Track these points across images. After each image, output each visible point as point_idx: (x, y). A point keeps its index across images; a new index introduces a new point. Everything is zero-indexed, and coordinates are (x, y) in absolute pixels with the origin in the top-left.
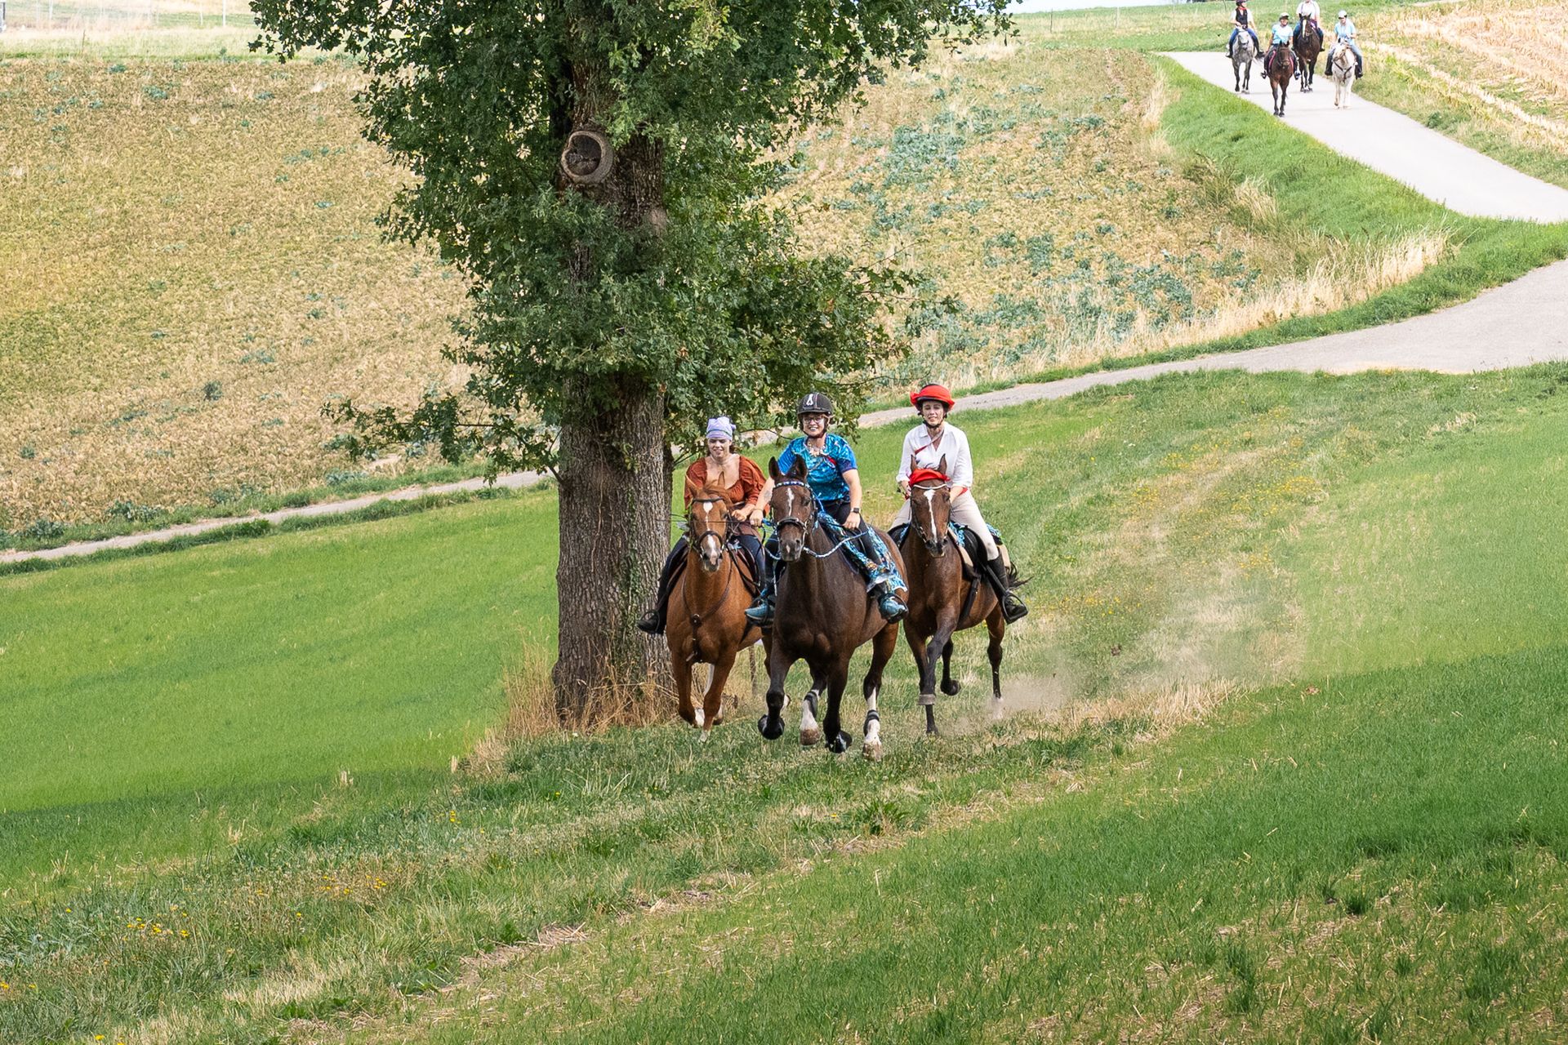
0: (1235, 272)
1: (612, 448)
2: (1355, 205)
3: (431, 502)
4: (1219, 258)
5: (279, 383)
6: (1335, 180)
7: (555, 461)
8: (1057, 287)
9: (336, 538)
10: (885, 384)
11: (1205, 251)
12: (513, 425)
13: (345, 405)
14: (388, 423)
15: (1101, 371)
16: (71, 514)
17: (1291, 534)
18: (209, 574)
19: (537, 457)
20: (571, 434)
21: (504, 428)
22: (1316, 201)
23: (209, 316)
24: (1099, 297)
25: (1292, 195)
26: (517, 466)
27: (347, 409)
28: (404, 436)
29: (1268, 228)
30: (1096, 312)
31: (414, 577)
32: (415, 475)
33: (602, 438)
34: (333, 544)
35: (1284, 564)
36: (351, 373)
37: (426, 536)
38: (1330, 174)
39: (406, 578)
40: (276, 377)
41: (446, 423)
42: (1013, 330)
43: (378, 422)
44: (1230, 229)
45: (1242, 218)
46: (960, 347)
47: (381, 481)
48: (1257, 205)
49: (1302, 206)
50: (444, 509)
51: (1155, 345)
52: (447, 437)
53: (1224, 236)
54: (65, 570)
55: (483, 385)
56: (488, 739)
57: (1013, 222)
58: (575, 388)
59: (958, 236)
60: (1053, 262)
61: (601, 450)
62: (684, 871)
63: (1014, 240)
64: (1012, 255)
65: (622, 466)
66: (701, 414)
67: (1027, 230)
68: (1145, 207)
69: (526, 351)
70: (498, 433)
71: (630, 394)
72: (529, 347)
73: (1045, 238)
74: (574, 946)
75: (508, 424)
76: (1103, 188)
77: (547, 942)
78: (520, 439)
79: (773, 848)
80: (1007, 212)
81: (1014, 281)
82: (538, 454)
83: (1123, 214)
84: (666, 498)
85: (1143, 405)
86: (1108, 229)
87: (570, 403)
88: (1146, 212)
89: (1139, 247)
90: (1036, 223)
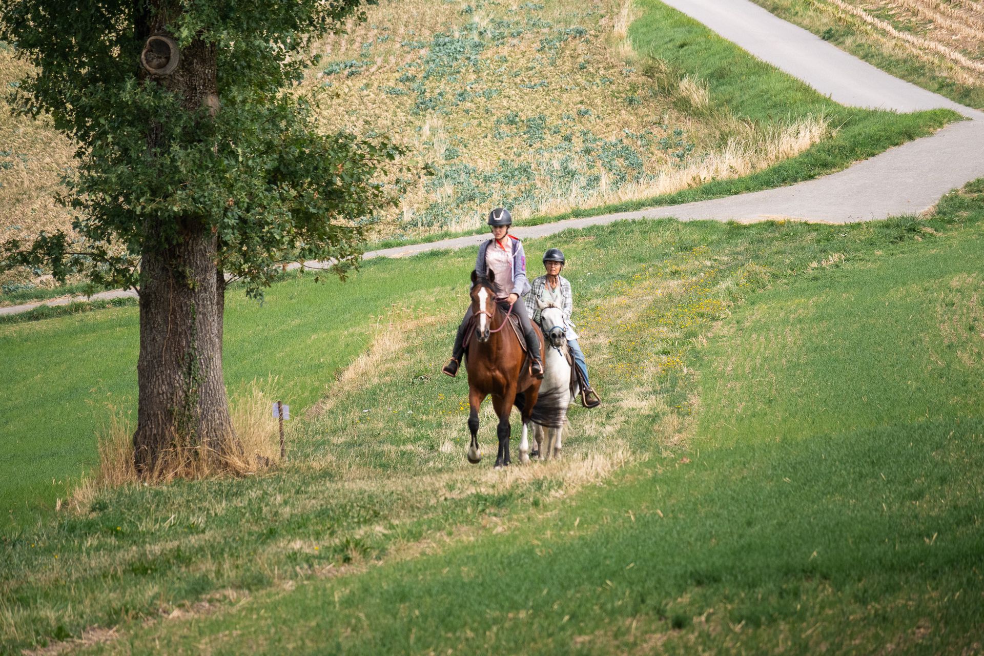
0: (678, 145)
1: (179, 272)
2: (766, 97)
3: (79, 307)
4: (665, 135)
6: (753, 78)
7: (136, 281)
8: (546, 154)
10: (415, 226)
11: (655, 130)
12: (105, 254)
14: (13, 251)
15: (572, 219)
17: (701, 342)
19: (122, 278)
20: (149, 261)
21: (99, 256)
22: (737, 94)
24: (576, 163)
25: (721, 88)
26: (109, 286)
28: (24, 261)
29: (702, 114)
30: (572, 174)
31: (63, 363)
33: (171, 265)
35: (691, 364)
36: (28, 211)
38: (749, 75)
39: (57, 364)
41: (56, 251)
42: (511, 186)
43: (6, 250)
44: (675, 114)
45: (684, 105)
46: (471, 198)
47: (42, 292)
48: (695, 96)
49: (727, 97)
50: (87, 313)
51: (613, 200)
52: (56, 261)
53: (670, 118)
55: (83, 224)
56: (84, 486)
57: (517, 106)
58: (152, 227)
59: (477, 115)
60: (545, 136)
61: (170, 274)
62: (198, 589)
63: (517, 119)
64: (515, 130)
65: (186, 285)
66: (245, 248)
67: (528, 112)
68: (614, 96)
69: (115, 199)
70: (94, 259)
71: (192, 232)
72: (118, 196)
73: (540, 118)
74: (108, 642)
75: (102, 254)
76: (584, 82)
77: (89, 639)
78: (111, 264)
79: (267, 572)
80: (514, 98)
81: (515, 150)
82: (124, 276)
83: (598, 101)
84: (218, 309)
85: (601, 244)
86: (586, 112)
87: (148, 238)
88: (615, 100)
89: (608, 125)
90: (534, 107)
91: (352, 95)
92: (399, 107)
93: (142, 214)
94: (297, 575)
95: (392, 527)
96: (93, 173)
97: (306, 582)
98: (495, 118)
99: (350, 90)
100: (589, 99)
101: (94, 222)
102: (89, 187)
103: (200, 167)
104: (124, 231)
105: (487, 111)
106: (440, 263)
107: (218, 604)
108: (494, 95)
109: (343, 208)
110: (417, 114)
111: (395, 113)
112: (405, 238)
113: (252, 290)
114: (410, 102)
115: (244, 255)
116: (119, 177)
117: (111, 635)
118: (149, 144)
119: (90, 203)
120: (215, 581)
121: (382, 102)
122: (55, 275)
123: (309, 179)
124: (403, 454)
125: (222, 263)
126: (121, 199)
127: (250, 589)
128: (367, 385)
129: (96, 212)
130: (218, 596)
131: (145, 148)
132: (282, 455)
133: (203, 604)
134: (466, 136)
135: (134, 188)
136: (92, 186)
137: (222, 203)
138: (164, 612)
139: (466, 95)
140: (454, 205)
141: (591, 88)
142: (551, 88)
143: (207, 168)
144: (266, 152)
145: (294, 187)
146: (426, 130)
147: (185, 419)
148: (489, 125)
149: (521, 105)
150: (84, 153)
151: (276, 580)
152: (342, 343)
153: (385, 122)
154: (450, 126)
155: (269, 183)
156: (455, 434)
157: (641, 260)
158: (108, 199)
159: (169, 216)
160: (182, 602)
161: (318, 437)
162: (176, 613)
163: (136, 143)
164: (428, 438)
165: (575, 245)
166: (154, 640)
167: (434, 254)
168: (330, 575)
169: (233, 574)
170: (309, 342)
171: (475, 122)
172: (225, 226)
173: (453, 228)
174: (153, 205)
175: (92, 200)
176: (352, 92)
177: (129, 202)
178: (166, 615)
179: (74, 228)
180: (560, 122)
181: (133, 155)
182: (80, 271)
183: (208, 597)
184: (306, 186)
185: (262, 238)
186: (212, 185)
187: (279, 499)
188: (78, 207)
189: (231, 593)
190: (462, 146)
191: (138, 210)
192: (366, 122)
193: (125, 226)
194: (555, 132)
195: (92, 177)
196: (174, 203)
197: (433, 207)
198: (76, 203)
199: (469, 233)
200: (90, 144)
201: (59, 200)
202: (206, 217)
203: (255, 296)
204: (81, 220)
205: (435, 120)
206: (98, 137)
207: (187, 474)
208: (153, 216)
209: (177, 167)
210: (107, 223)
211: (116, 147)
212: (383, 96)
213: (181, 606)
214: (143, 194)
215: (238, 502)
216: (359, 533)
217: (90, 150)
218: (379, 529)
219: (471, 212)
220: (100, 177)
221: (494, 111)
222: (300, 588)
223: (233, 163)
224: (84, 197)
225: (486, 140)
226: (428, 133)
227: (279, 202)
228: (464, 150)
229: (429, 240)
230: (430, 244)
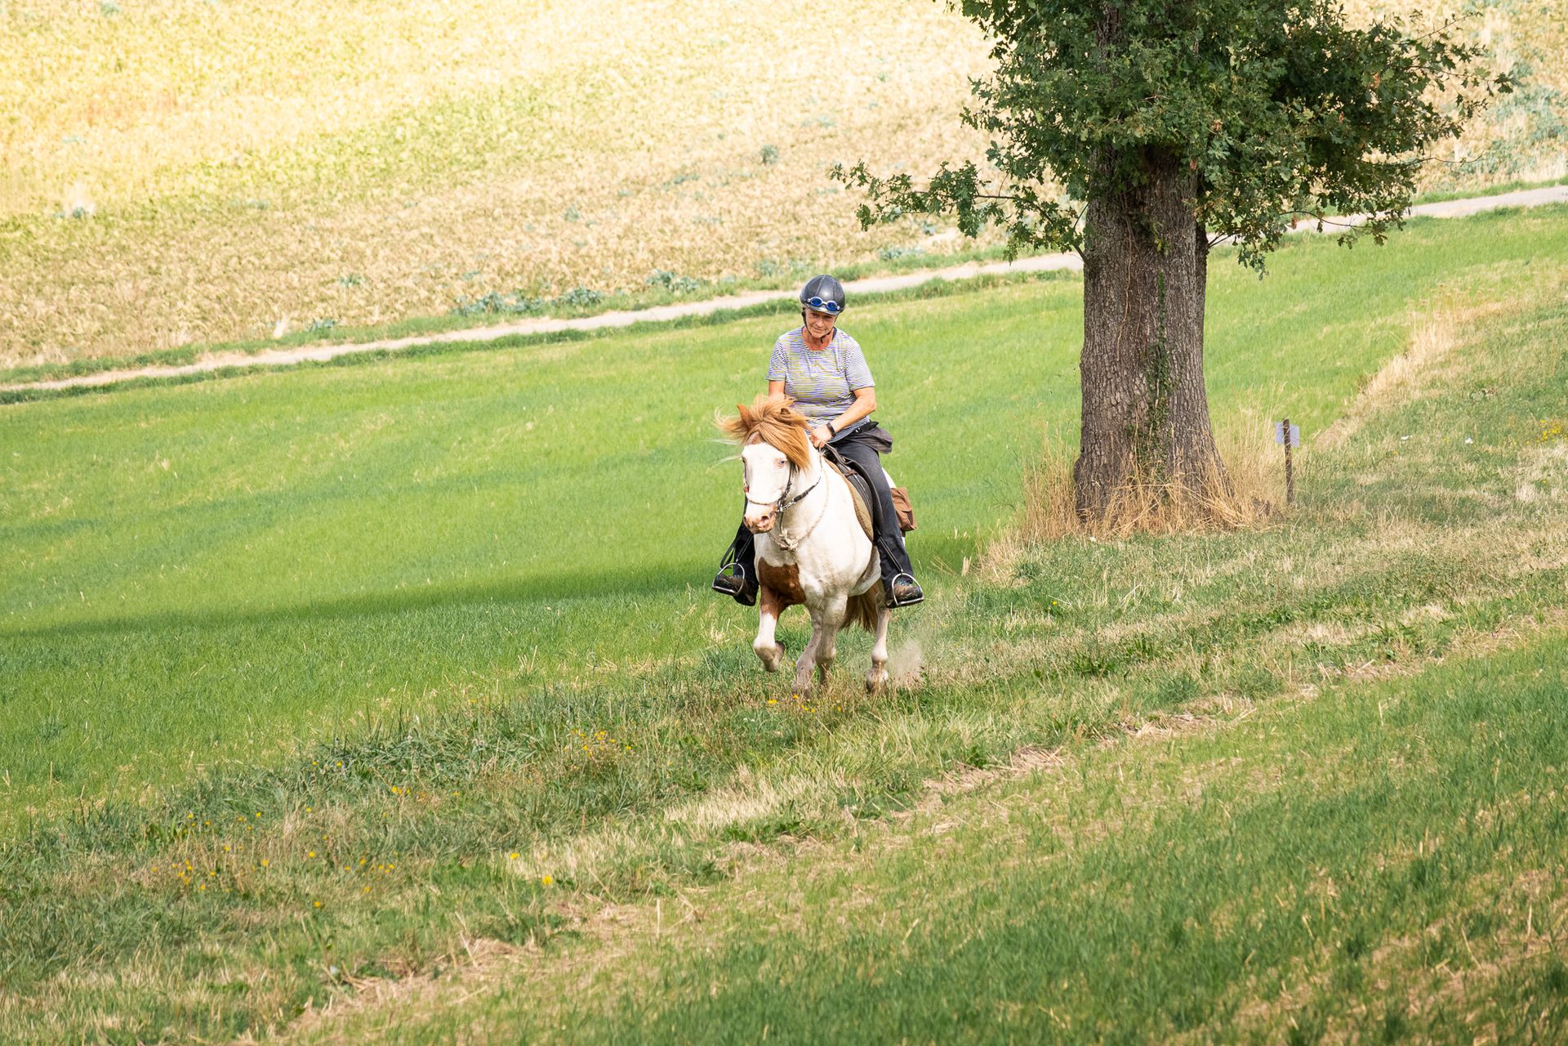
1: (1141, 226)
3: (988, 281)
5: (838, 148)
7: (1080, 239)
9: (886, 316)
10: (1473, 172)
12: (1035, 198)
13: (857, 169)
14: (902, 191)
16: (611, 282)
18: (750, 350)
19: (1058, 233)
20: (1098, 211)
21: (1026, 201)
23: (771, 75)
26: (1039, 246)
27: (859, 173)
28: (919, 205)
31: (965, 361)
32: (973, 251)
33: (1131, 216)
34: (882, 323)
36: (914, 141)
37: (979, 318)
39: (956, 362)
40: (836, 143)
41: (964, 192)
43: (892, 190)
46: (1553, 134)
47: (936, 258)
50: (999, 290)
52: (965, 206)
54: (596, 340)
55: (1003, 152)
56: (1003, 540)
58: (1102, 160)
59: (1558, 16)
61: (1129, 229)
62: (1178, 694)
65: (1153, 246)
66: (1237, 193)
69: (1051, 117)
70: (1019, 206)
71: (1162, 169)
72: (1053, 113)
74: (1048, 771)
75: (1031, 197)
77: (1020, 766)
78: (1043, 213)
79: (1276, 672)
82: (1062, 231)
84: (1198, 283)
87: (1096, 176)
93: (1089, 142)
94: (1320, 678)
95: (1454, 608)
96: (1018, 79)
97: (1333, 687)
101: (1020, 152)
102: (1012, 98)
103: (1173, 73)
104: (1062, 164)
106: (1507, 226)
107: (1206, 717)
109: (1380, 138)
110: (1472, 13)
112: (1459, 189)
113: (1247, 255)
115: (1236, 203)
116: (1056, 85)
117: (1052, 761)
118: (1099, 39)
119: (1013, 123)
120: (1201, 682)
122: (962, 226)
123: (1332, 95)
124: (1463, 501)
125: (1205, 214)
126: (1059, 118)
127: (1252, 697)
128: (1405, 402)
129: (1023, 137)
130: (1206, 706)
131: (1093, 45)
132: (1289, 500)
133: (1186, 716)
134: (1543, 47)
135: (1078, 102)
136: (1016, 98)
137: (1204, 128)
138: (1129, 728)
140: (1528, 143)
143: (1183, 75)
144: (1269, 54)
145: (1309, 105)
146: (1488, 34)
147: (1149, 443)
150: (1005, 51)
151: (1290, 683)
152: (1367, 339)
154: (1519, 31)
155: (1274, 99)
156: (1537, 475)
158: (1040, 118)
159: (1128, 144)
160: (1155, 713)
161: (1339, 475)
162: (1147, 729)
163: (1081, 37)
164: (1498, 479)
166: (1116, 768)
167: (1501, 213)
168: (1369, 676)
169: (1227, 674)
170: (1320, 337)
171: (1556, 25)
172: (1210, 160)
173: (1527, 176)
174: (1107, 128)
175: (1017, 120)
177: (1070, 124)
178: (1131, 733)
179: (989, 159)
181: (1076, 55)
182: (999, 221)
183: (1193, 705)
184: (1326, 104)
185: (1262, 179)
186: (1191, 100)
187: (1288, 564)
188: (996, 129)
189: (1226, 701)
190: (1538, 60)
191: (1084, 137)
193: (1064, 157)
195: (1017, 85)
196: (1136, 125)
197: (1497, 145)
198: (993, 124)
199: (1551, 184)
200: (1014, 37)
201: (967, 118)
202: (1182, 147)
203: (1252, 264)
204: (999, 145)
205: (1498, 21)
206: (1024, 28)
207: (1153, 524)
208: (1105, 142)
209: (1139, 74)
210: (1038, 153)
211: (1052, 43)
213: (1153, 719)
214: (1090, 112)
215: (1228, 568)
216: (1409, 617)
217: (1014, 45)
218: (1435, 610)
219: (1553, 154)
220: (1028, 86)
222: (1326, 696)
223: (1222, 68)
224: (1004, 115)
226: (1491, 39)
227: (1288, 127)
228: (1541, 65)
229: (1493, 192)
230: (1494, 197)
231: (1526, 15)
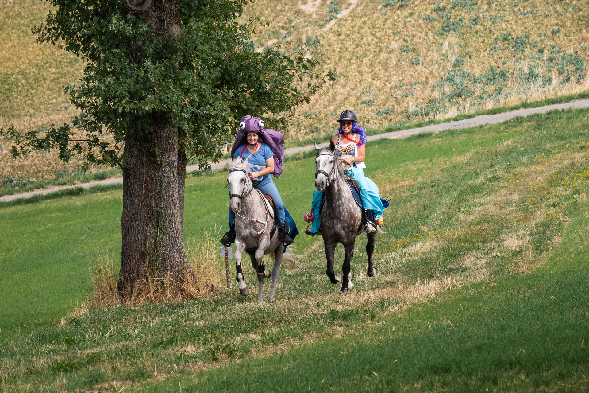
24: (540, 69)
30: (535, 77)
42: (490, 86)
46: (460, 95)
57: (512, 28)
59: (483, 35)
60: (526, 49)
63: (510, 37)
64: (507, 45)
67: (519, 32)
68: (580, 19)
73: (526, 36)
76: (561, 10)
80: (511, 22)
81: (503, 59)
83: (568, 24)
85: (538, 127)
86: (558, 31)
88: (580, 22)
89: (571, 41)
90: (523, 28)
91: (399, 21)
92: (429, 30)
98: (495, 36)
99: (398, 18)
100: (562, 22)
105: (491, 32)
108: (498, 20)
110: (441, 34)
111: (427, 34)
112: (407, 124)
114: (439, 25)
121: (420, 26)
134: (472, 50)
139: (478, 20)
140: (447, 100)
141: (565, 14)
142: (538, 14)
146: (446, 45)
148: (490, 42)
149: (514, 27)
153: (418, 41)
154: (463, 43)
157: (562, 138)
165: (520, 128)
171: (481, 40)
176: (400, 19)
180: (539, 39)
190: (467, 57)
192: (405, 41)
194: (534, 46)
199: (448, 121)
205: (454, 39)
212: (421, 21)
219: (457, 105)
221: (494, 31)
225: (486, 53)
226: (447, 48)
228: (469, 60)
229: (419, 126)
230: (420, 128)
231: (468, 35)
